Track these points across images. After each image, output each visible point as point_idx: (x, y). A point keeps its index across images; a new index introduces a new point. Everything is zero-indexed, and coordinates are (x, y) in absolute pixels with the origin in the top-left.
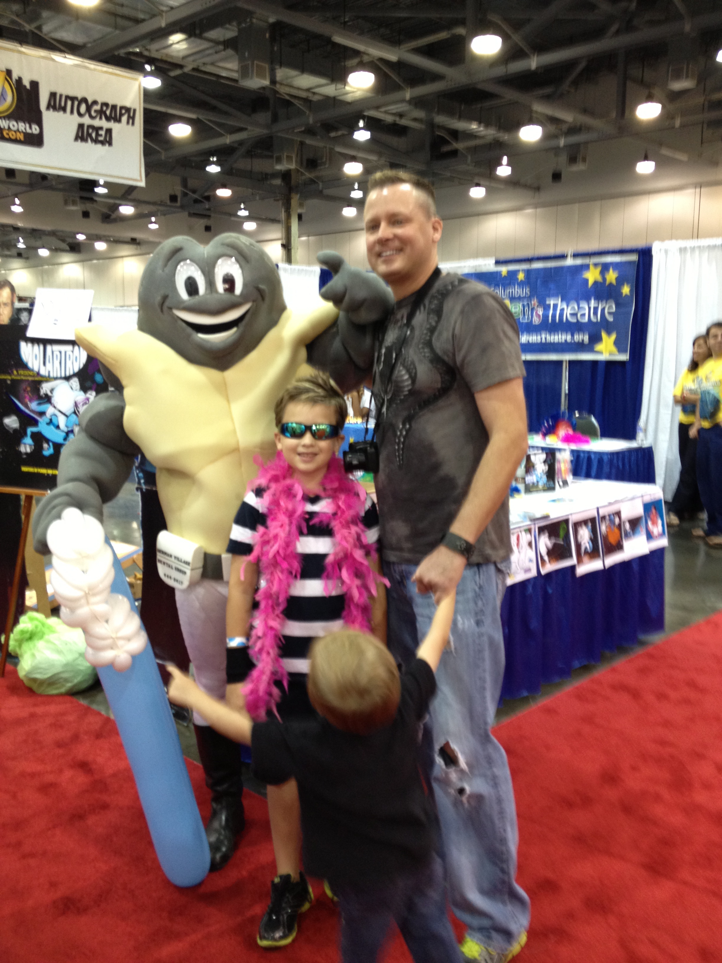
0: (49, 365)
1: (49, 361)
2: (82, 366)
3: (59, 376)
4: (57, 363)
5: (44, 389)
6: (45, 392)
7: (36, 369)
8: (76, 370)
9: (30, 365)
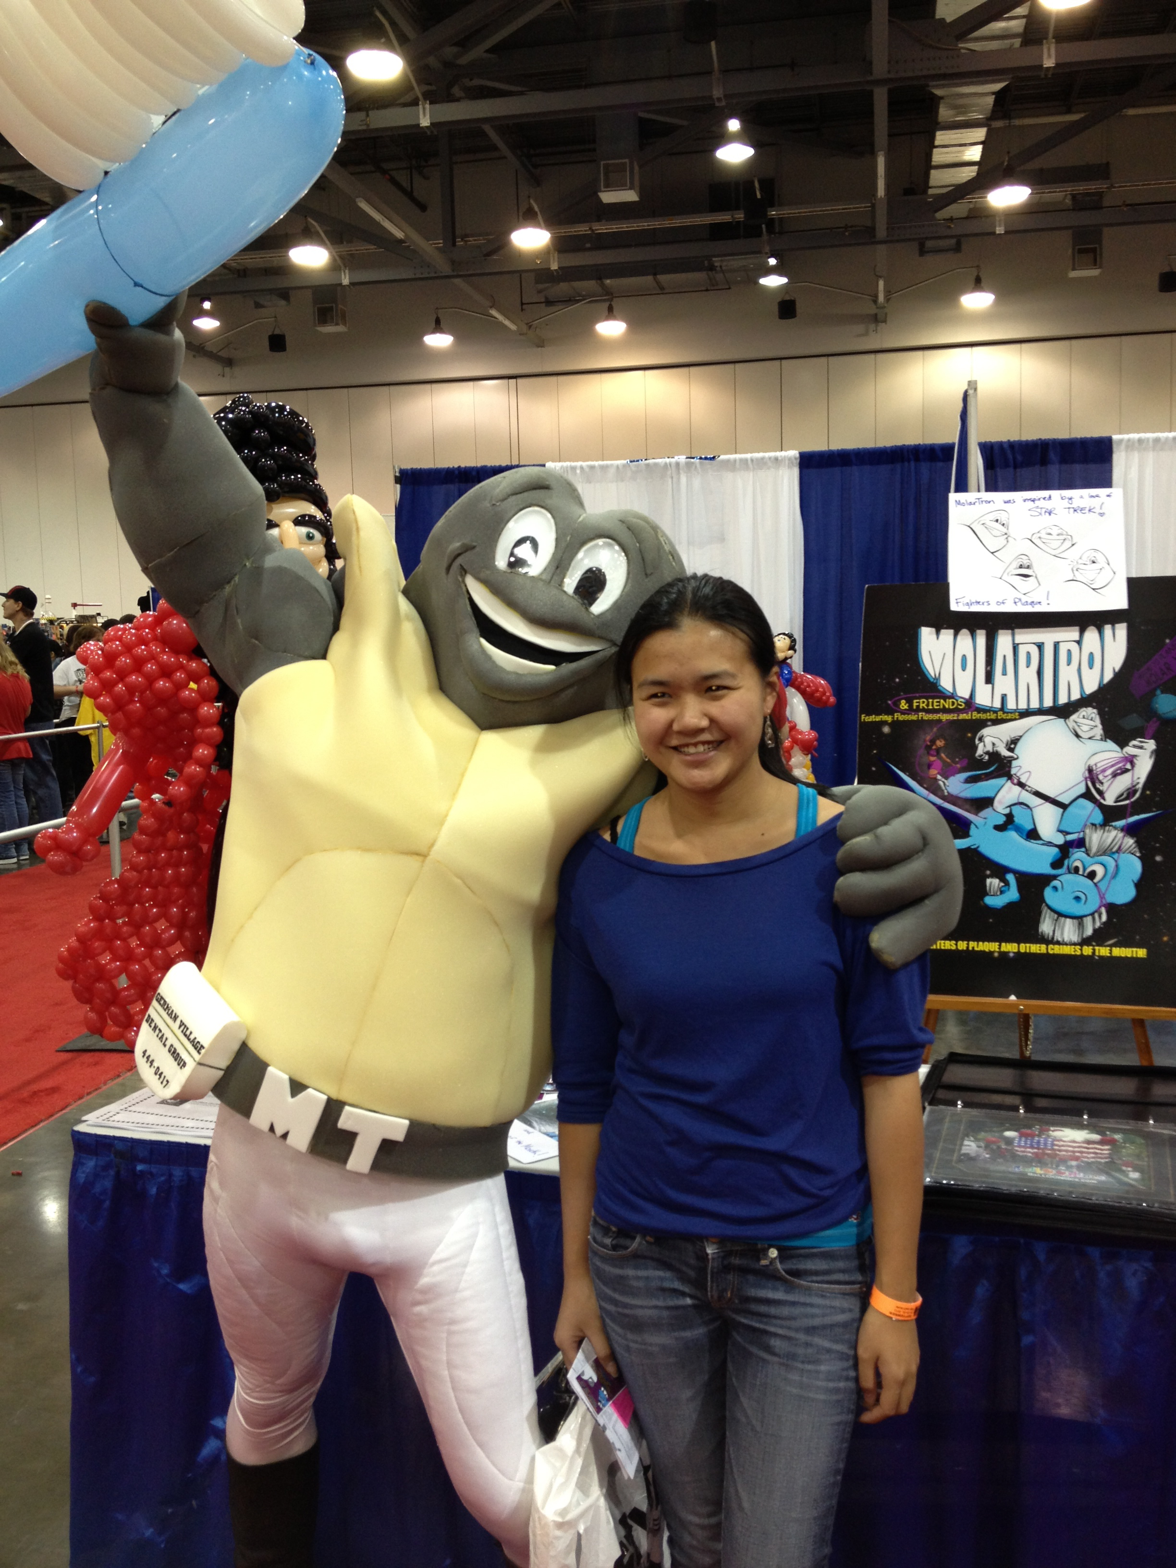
0: (1003, 683)
1: (1004, 673)
2: (1108, 676)
3: (1035, 704)
4: (1028, 675)
5: (988, 740)
6: (989, 748)
7: (963, 692)
8: (1091, 687)
9: (946, 684)
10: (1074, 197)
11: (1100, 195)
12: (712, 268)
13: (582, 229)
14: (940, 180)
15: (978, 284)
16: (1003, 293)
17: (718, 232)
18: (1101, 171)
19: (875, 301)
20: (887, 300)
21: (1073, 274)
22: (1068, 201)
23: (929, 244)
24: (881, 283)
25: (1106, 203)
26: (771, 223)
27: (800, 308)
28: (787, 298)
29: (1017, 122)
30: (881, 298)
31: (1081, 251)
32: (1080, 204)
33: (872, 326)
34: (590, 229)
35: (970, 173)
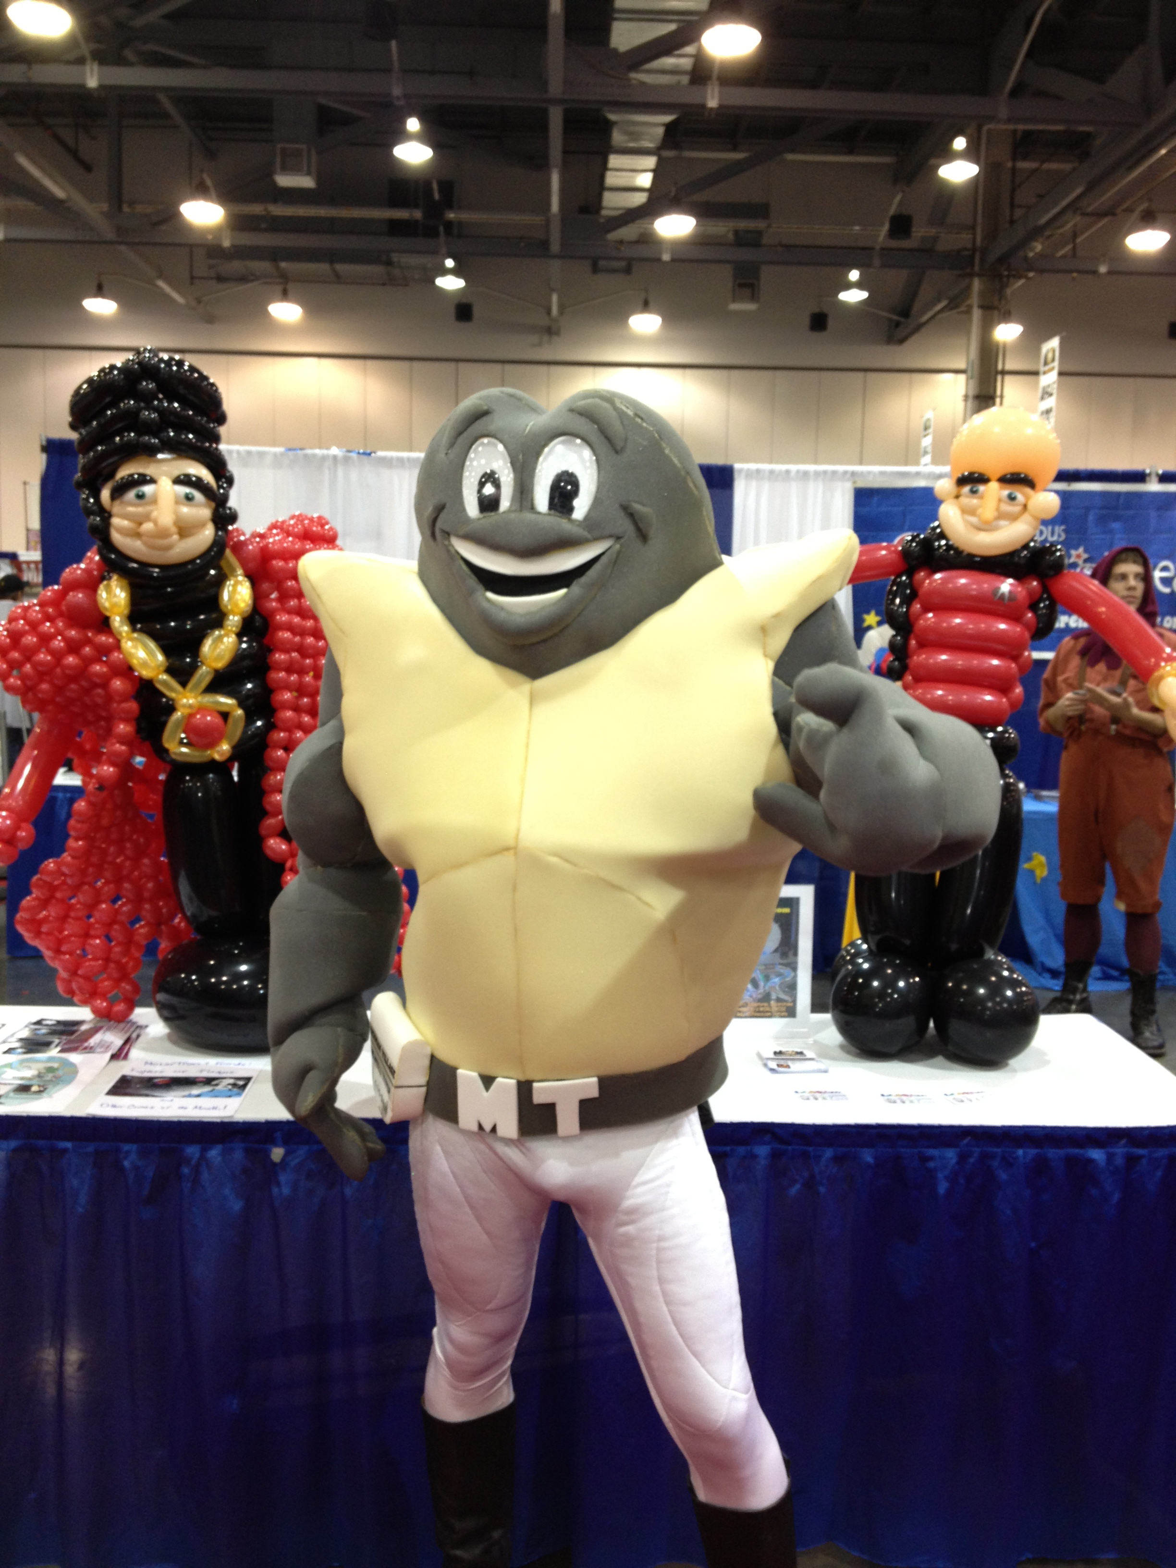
10: (736, 233)
11: (760, 233)
12: (389, 263)
13: (257, 209)
14: (613, 202)
15: (646, 306)
16: (671, 317)
17: (396, 228)
18: (760, 211)
19: (549, 312)
20: (561, 312)
21: (734, 306)
22: (731, 236)
23: (602, 263)
24: (555, 298)
25: (765, 240)
26: (449, 225)
27: (476, 312)
28: (464, 301)
29: (687, 154)
30: (555, 311)
31: (741, 285)
32: (742, 240)
33: (546, 338)
34: (266, 210)
35: (640, 199)
